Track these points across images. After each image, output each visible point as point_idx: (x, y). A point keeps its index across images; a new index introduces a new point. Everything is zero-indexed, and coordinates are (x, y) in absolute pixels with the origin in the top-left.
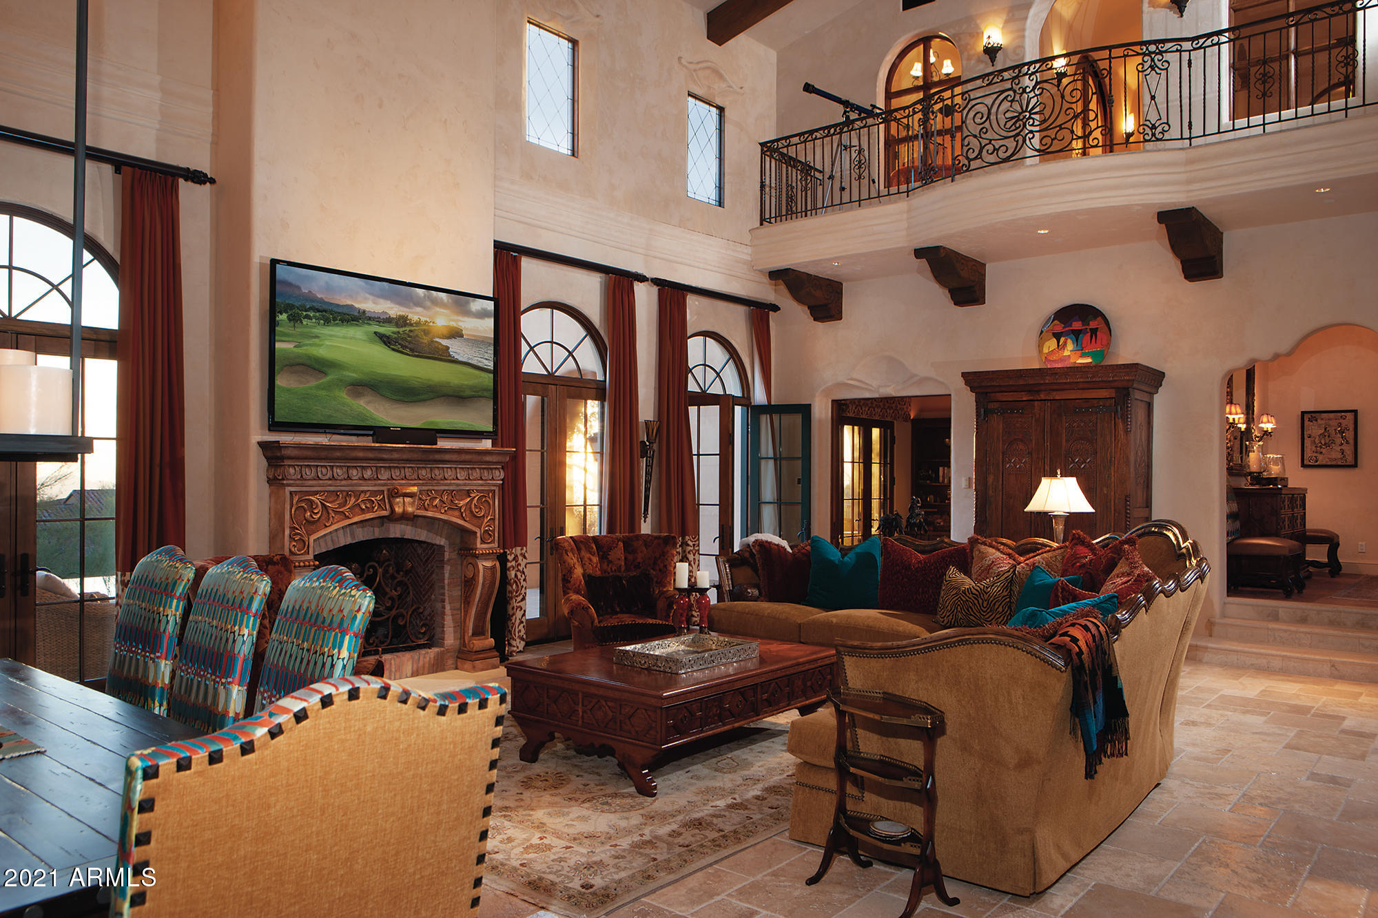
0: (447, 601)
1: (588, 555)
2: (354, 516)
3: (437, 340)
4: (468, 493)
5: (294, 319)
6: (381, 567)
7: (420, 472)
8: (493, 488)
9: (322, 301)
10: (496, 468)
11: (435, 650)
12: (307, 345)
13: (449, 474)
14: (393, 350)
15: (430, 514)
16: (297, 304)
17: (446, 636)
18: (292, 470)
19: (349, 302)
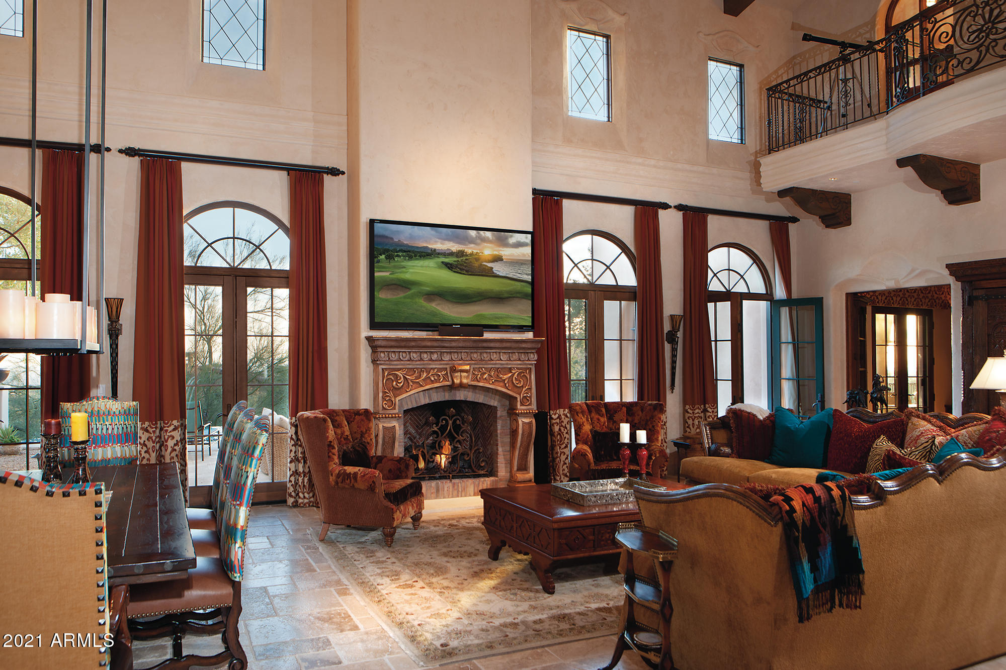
0: (499, 444)
1: (597, 416)
2: (426, 385)
3: (484, 263)
4: (510, 370)
5: (390, 257)
6: (451, 420)
7: (472, 355)
8: (531, 366)
9: (407, 246)
10: (531, 353)
11: (492, 478)
12: (397, 273)
13: (494, 356)
14: (455, 272)
15: (481, 384)
16: (391, 248)
17: (499, 470)
18: (382, 355)
19: (425, 245)
